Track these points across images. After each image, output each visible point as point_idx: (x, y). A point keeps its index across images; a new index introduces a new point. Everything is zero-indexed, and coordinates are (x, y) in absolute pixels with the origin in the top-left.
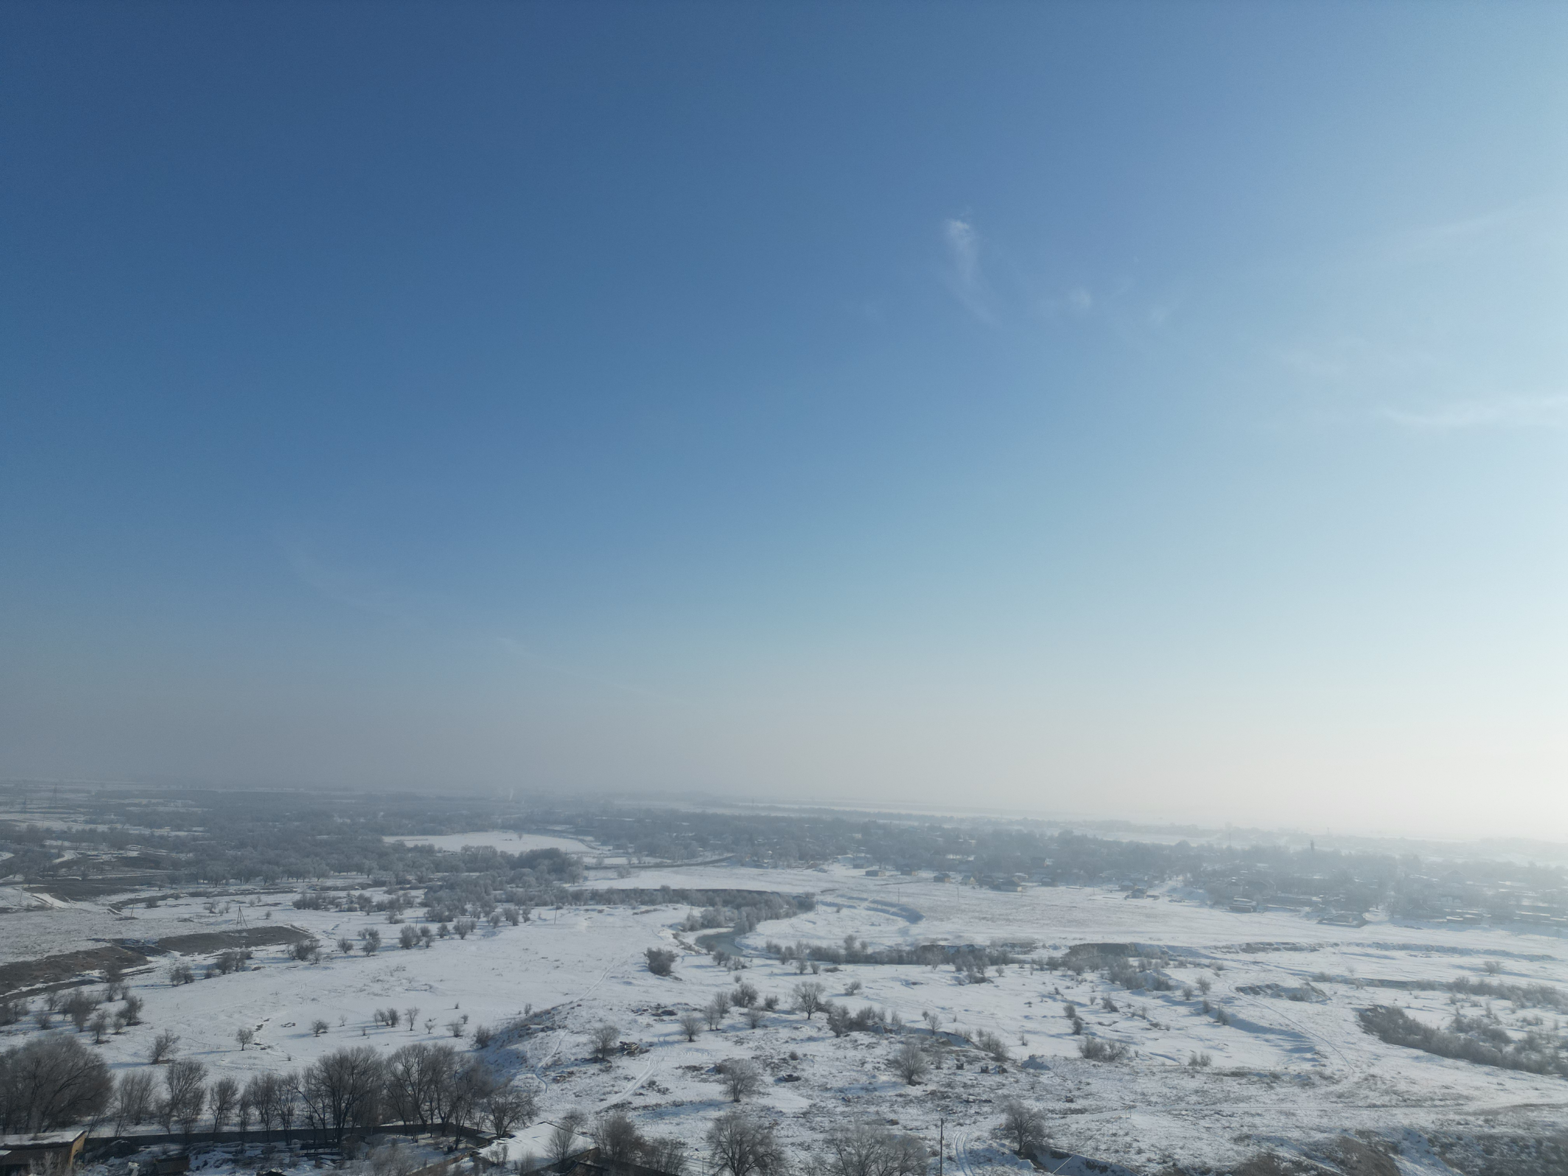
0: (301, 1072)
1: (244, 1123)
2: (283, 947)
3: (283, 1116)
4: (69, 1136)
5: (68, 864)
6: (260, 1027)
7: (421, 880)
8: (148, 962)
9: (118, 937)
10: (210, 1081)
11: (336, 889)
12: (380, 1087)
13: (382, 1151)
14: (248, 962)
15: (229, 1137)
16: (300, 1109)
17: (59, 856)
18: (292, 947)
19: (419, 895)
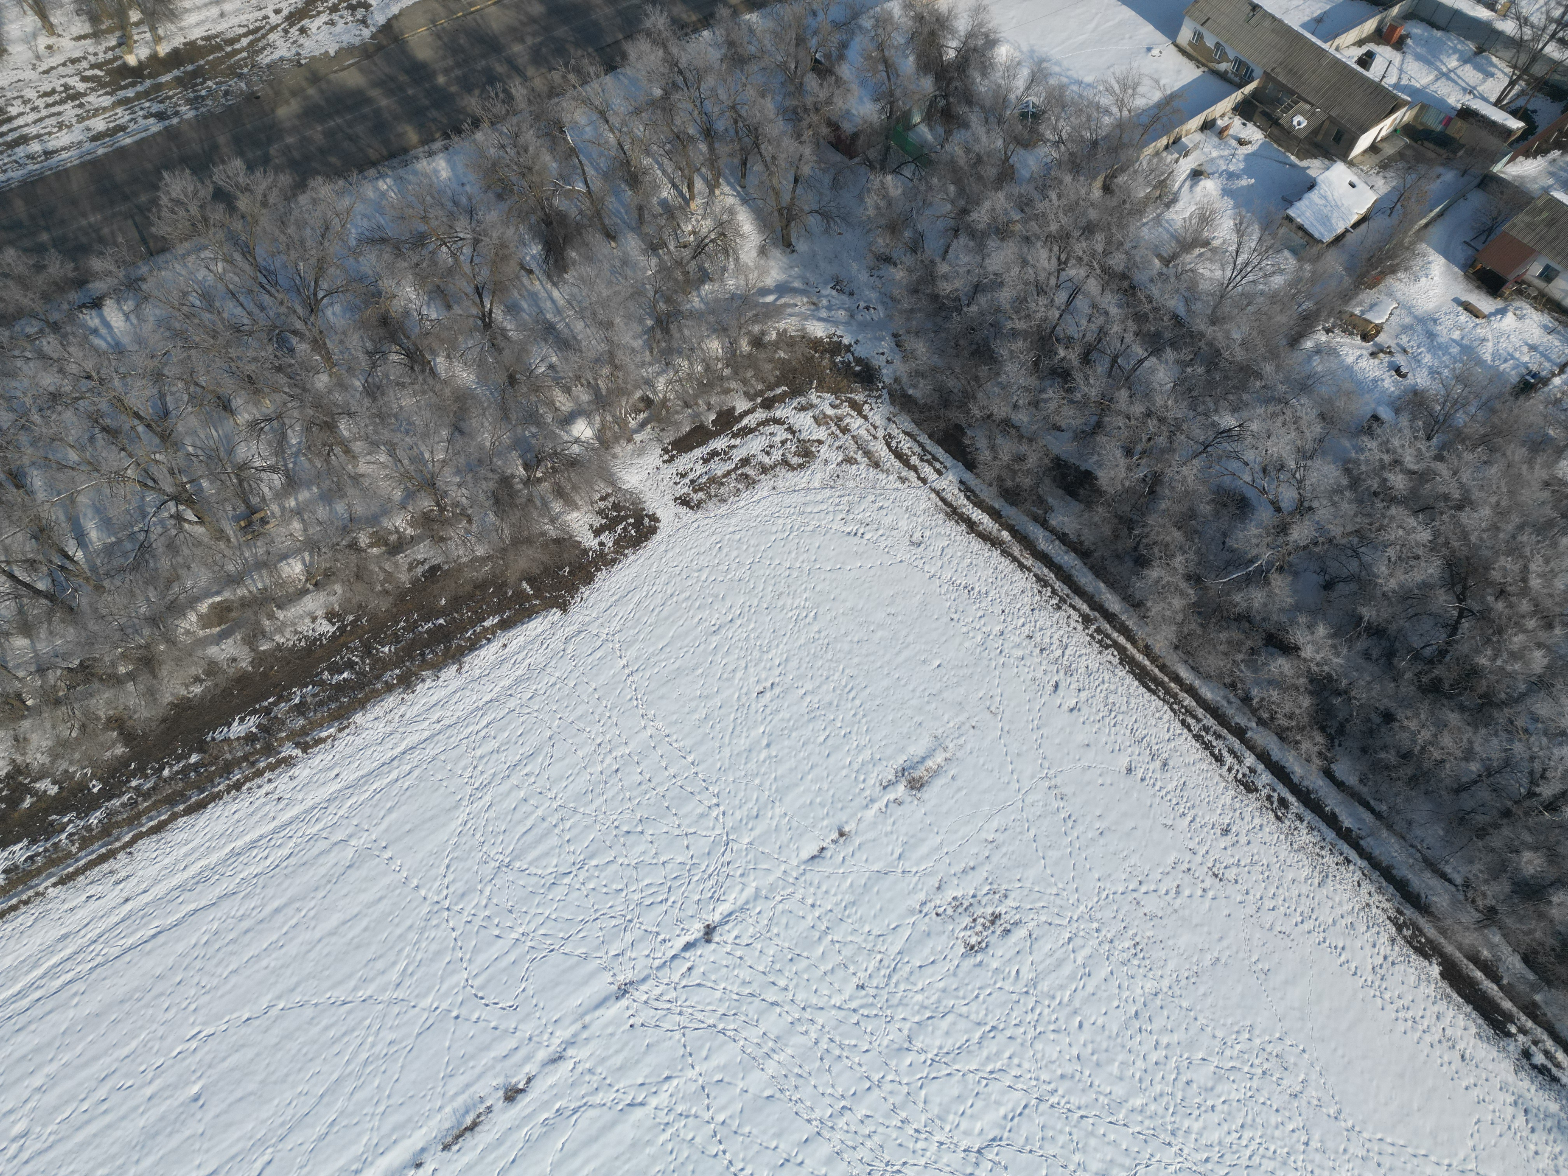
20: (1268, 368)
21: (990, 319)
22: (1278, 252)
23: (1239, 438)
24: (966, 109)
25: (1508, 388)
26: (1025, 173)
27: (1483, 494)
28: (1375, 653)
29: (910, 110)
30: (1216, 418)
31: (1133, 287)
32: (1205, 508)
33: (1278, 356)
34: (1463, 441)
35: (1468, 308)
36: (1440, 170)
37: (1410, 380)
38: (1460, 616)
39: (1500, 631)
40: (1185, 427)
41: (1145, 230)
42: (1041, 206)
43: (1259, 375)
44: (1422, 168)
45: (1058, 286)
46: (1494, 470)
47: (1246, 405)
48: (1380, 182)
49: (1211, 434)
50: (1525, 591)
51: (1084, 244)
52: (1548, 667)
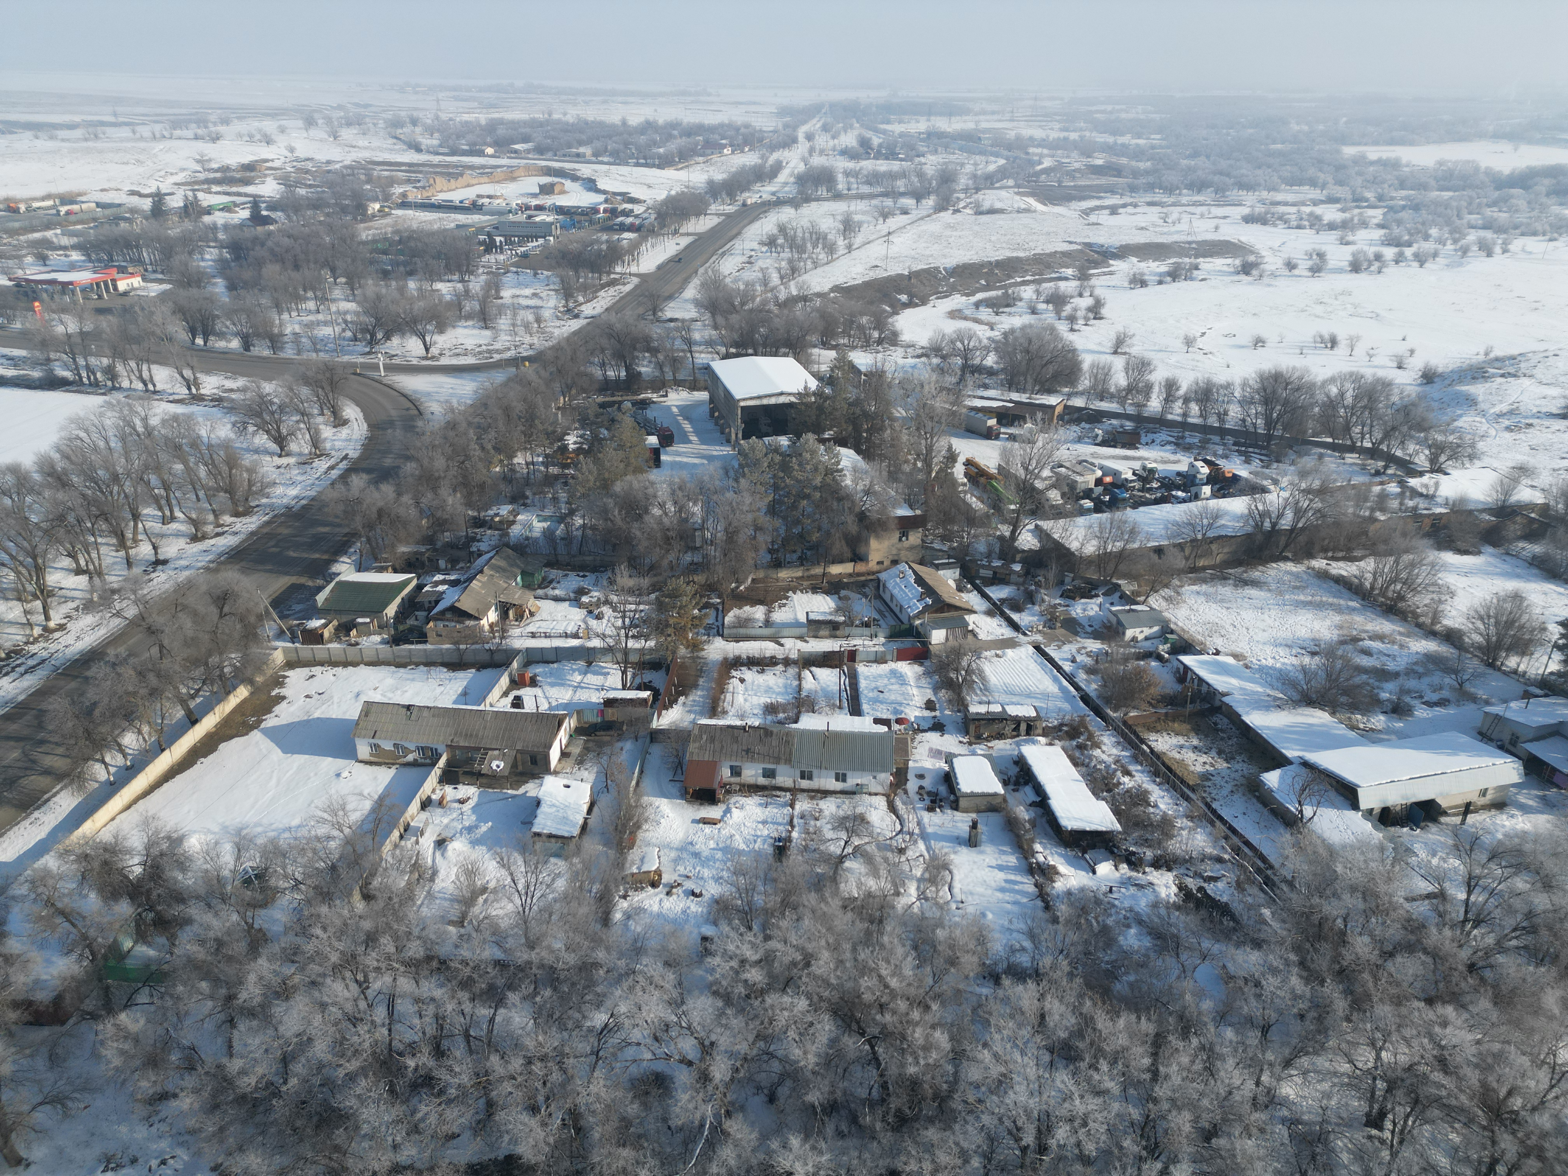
0: (1238, 381)
1: (1185, 415)
2: (1229, 261)
3: (1219, 415)
4: (1052, 400)
5: (1046, 171)
6: (1203, 334)
7: (1380, 198)
8: (1109, 266)
9: (1087, 240)
10: (1158, 377)
11: (1286, 204)
12: (1312, 405)
13: (1308, 462)
14: (1195, 272)
15: (1172, 424)
16: (1234, 412)
17: (1040, 163)
18: (1238, 262)
19: (1376, 215)
20: (601, 955)
21: (317, 1081)
22: (546, 862)
23: (618, 1027)
24: (182, 907)
25: (771, 860)
26: (278, 928)
27: (814, 944)
28: (844, 1127)
29: (115, 941)
30: (588, 1024)
31: (445, 962)
32: (633, 1109)
33: (601, 940)
34: (773, 915)
35: (705, 821)
36: (620, 744)
37: (707, 896)
38: (872, 1047)
39: (904, 1038)
40: (567, 1050)
41: (425, 911)
42: (309, 948)
43: (596, 965)
44: (607, 750)
45: (370, 1006)
46: (807, 922)
47: (605, 995)
48: (585, 774)
49: (593, 1040)
50: (893, 994)
51: (374, 954)
52: (952, 1039)
